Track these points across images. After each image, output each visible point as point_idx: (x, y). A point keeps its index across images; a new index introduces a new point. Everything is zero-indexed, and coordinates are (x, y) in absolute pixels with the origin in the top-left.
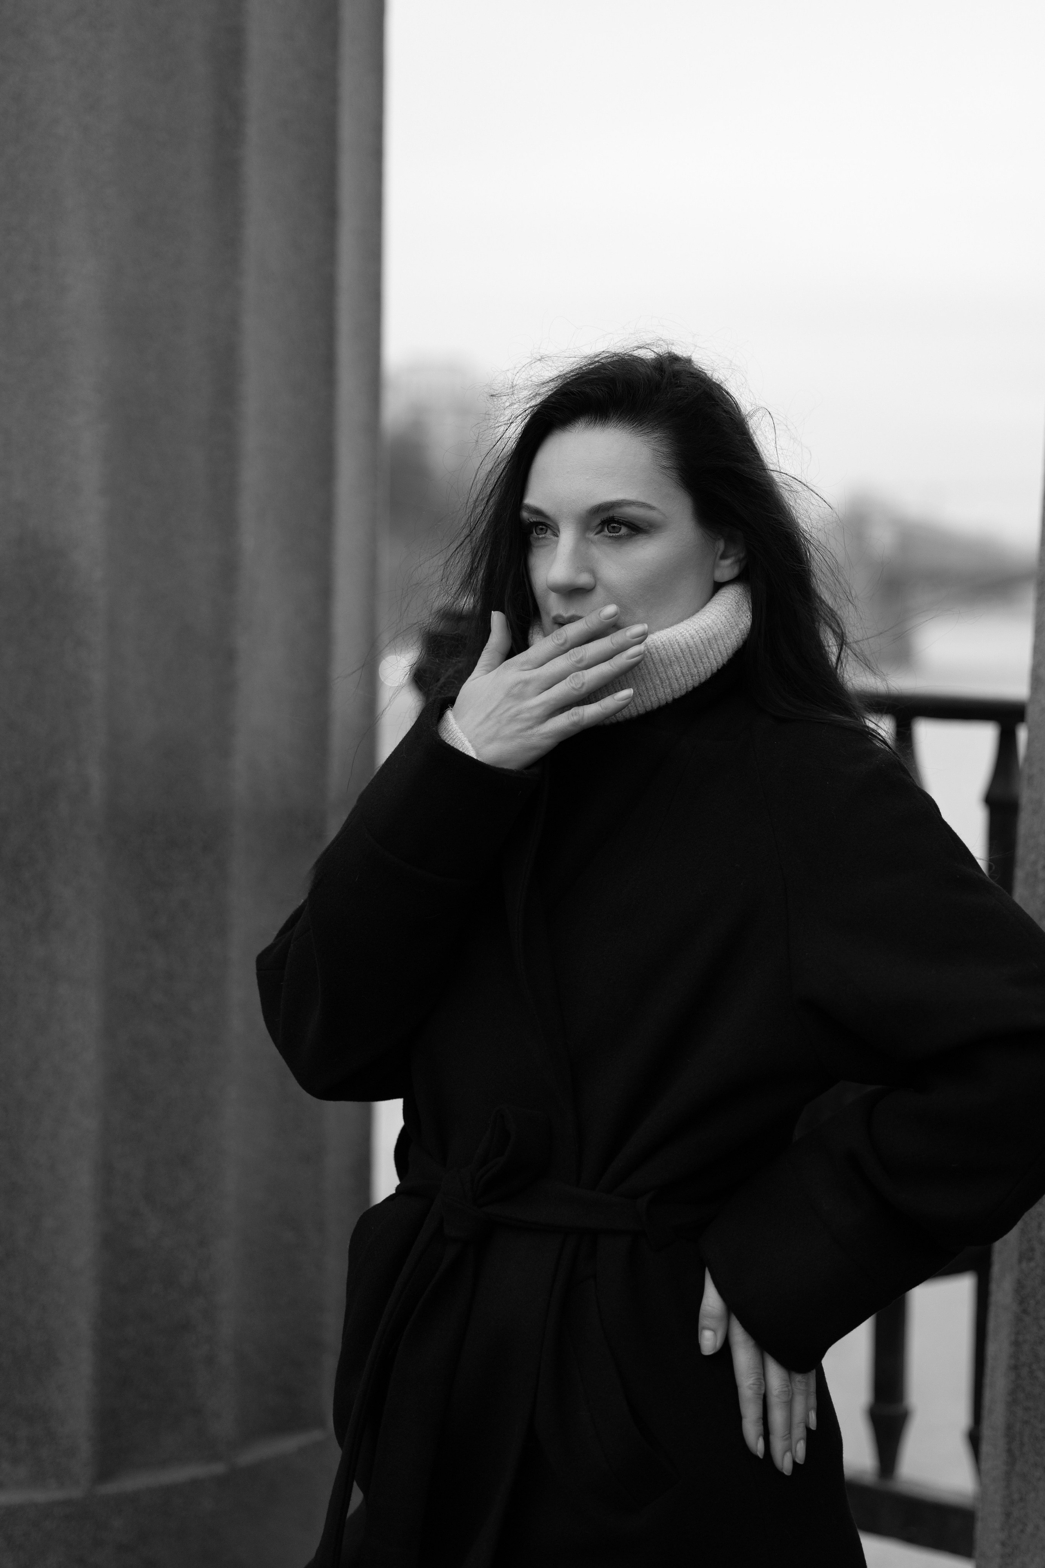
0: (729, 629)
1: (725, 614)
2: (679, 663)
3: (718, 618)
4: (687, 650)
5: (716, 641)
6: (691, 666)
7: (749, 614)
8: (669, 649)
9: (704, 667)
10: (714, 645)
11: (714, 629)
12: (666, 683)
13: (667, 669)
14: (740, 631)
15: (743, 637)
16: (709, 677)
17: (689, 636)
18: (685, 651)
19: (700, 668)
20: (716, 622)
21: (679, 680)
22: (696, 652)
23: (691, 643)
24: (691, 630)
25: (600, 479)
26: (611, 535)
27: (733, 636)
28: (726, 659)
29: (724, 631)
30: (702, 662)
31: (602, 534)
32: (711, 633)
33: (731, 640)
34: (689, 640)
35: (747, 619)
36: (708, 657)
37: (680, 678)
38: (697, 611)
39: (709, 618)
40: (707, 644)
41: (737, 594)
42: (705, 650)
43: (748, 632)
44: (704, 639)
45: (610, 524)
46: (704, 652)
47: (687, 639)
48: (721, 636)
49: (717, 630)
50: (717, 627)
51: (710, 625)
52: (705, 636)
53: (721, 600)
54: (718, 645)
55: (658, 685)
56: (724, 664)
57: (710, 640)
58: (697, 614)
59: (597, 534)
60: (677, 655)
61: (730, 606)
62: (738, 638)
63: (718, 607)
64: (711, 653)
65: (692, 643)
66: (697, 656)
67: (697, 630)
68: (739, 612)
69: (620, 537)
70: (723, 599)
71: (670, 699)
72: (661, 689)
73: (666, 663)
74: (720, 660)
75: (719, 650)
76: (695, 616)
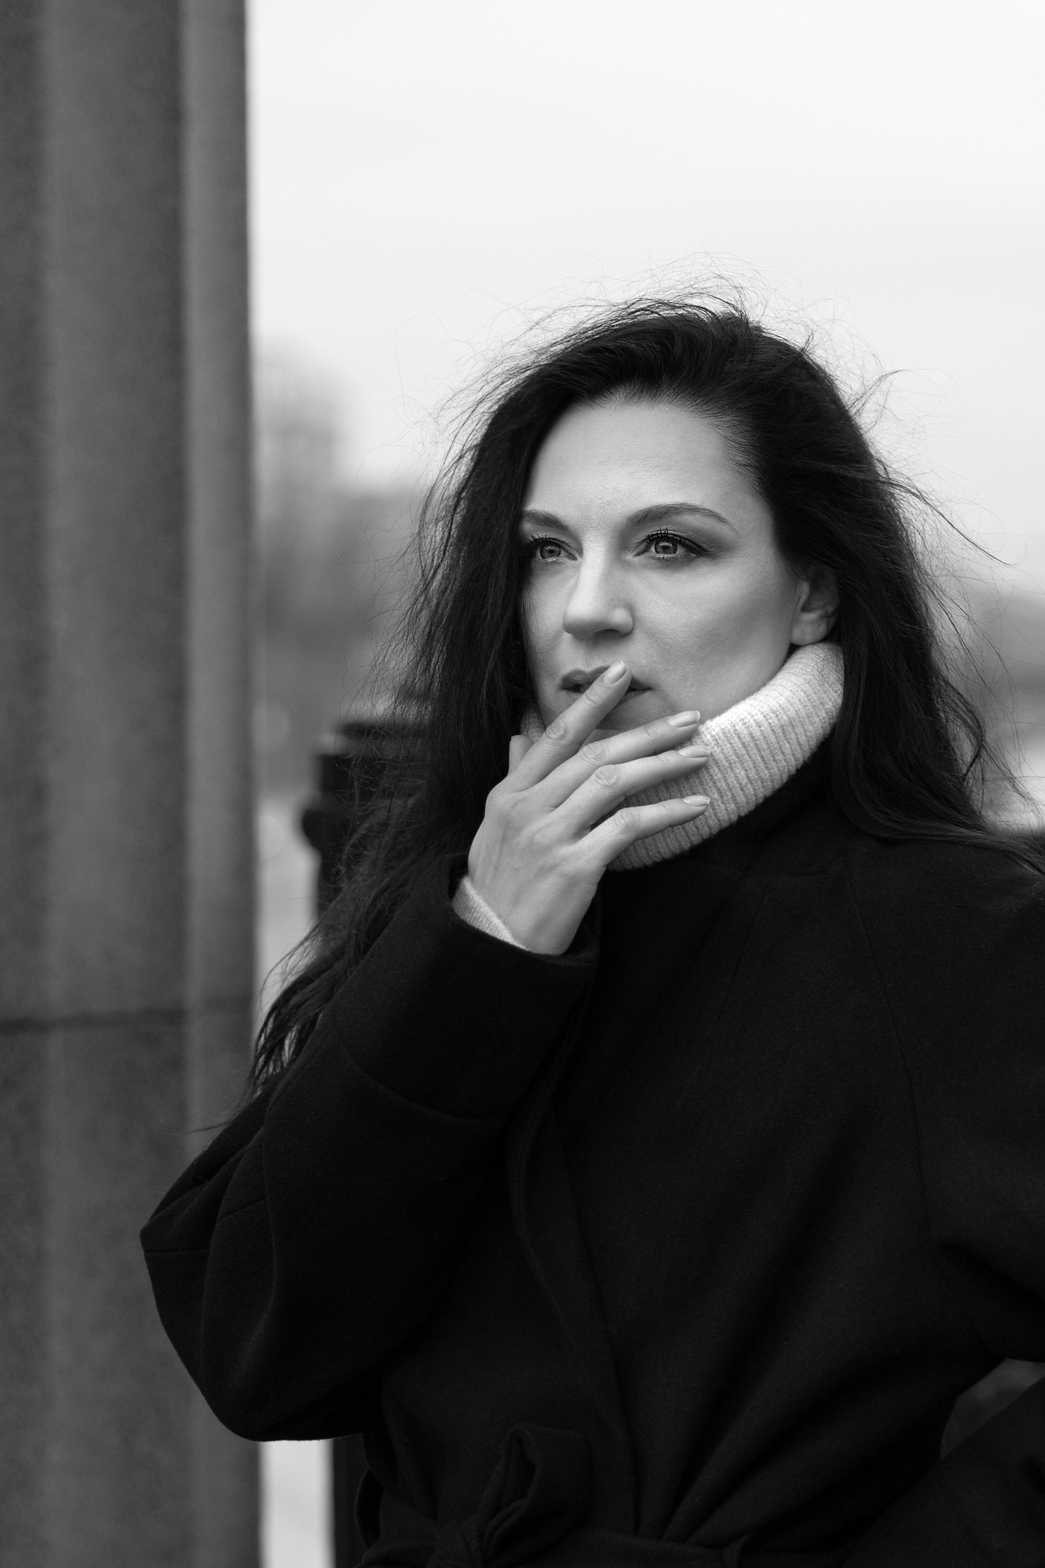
0: (811, 710)
1: (804, 689)
2: (742, 763)
3: (794, 695)
4: (752, 745)
5: (794, 728)
6: (759, 767)
7: (839, 688)
8: (725, 745)
9: (778, 767)
10: (790, 734)
11: (789, 711)
12: (727, 796)
13: (726, 775)
14: (827, 713)
15: (832, 721)
16: (785, 781)
17: (754, 724)
18: (749, 746)
19: (773, 769)
20: (792, 701)
21: (746, 789)
22: (765, 746)
23: (757, 733)
24: (756, 714)
25: (649, 474)
26: (661, 556)
27: (817, 720)
28: (808, 755)
29: (803, 713)
30: (775, 760)
31: (646, 554)
32: (785, 717)
33: (815, 726)
34: (754, 730)
35: (836, 695)
36: (783, 753)
37: (746, 786)
38: (764, 684)
39: (781, 695)
40: (781, 734)
41: (819, 659)
42: (778, 743)
43: (837, 714)
44: (775, 726)
45: (657, 544)
46: (776, 745)
47: (751, 729)
48: (800, 721)
49: (794, 712)
50: (794, 708)
51: (784, 706)
52: (776, 722)
53: (797, 668)
54: (796, 734)
55: (717, 801)
56: (804, 762)
57: (785, 727)
58: (763, 689)
59: (638, 554)
60: (738, 752)
61: (811, 677)
62: (825, 722)
63: (794, 679)
64: (787, 745)
65: (759, 733)
66: (768, 751)
67: (765, 713)
68: (823, 684)
69: (674, 560)
70: (801, 666)
71: (734, 818)
72: (721, 805)
73: (723, 766)
74: (799, 756)
75: (798, 742)
76: (760, 692)
